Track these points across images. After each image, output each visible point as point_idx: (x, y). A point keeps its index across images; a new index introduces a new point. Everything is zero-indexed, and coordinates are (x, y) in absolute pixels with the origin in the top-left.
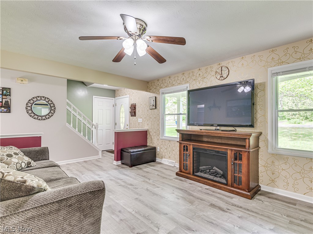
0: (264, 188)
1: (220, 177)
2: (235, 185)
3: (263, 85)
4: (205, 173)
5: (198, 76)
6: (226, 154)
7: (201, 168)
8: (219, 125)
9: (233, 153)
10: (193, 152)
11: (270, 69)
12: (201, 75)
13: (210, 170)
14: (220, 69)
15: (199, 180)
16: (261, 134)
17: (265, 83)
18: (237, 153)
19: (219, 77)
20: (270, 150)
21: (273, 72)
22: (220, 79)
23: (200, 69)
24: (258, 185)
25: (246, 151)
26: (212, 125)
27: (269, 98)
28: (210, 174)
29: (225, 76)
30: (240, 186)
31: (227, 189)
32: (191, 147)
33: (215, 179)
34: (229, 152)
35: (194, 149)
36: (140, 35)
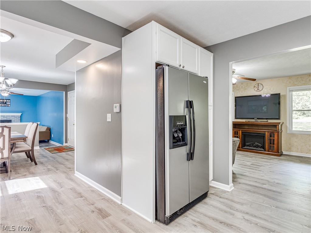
0: (284, 153)
1: (260, 148)
2: (270, 150)
3: (285, 96)
4: (250, 147)
5: (241, 87)
6: (265, 134)
7: (247, 144)
8: (258, 119)
9: (269, 133)
10: (242, 135)
11: (288, 88)
12: (243, 87)
13: (253, 145)
14: (257, 84)
15: (247, 150)
16: (283, 123)
17: (285, 95)
18: (271, 133)
19: (256, 89)
20: (288, 132)
21: (290, 90)
22: (257, 91)
23: (242, 84)
24: (282, 151)
25: (277, 132)
26: (253, 119)
27: (288, 104)
28: (253, 147)
29: (260, 89)
30: (274, 151)
31: (266, 153)
32: (241, 132)
33: (257, 149)
34: (266, 133)
35: (242, 133)
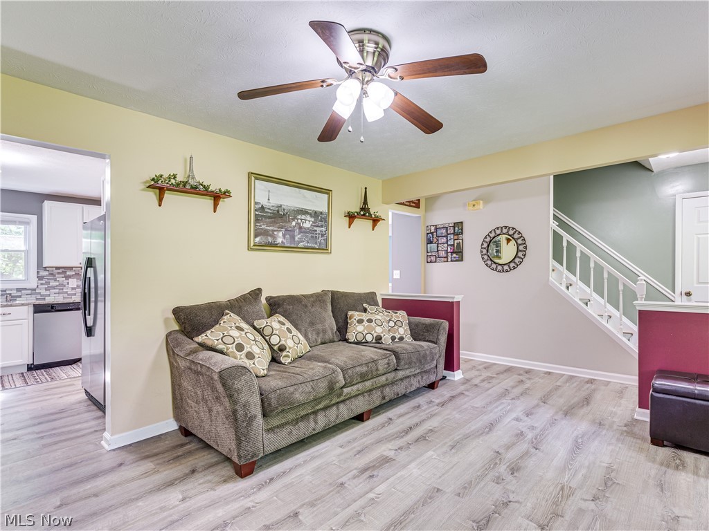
36: (373, 68)
